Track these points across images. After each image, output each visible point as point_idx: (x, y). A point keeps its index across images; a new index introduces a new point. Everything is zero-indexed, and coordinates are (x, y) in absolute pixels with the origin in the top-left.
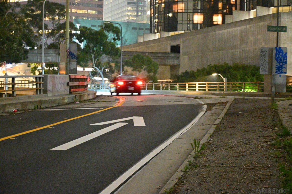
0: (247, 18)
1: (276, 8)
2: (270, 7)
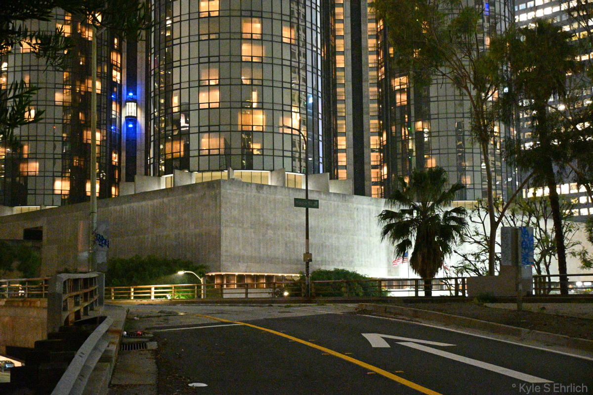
0: (156, 188)
1: (200, 174)
2: (192, 172)
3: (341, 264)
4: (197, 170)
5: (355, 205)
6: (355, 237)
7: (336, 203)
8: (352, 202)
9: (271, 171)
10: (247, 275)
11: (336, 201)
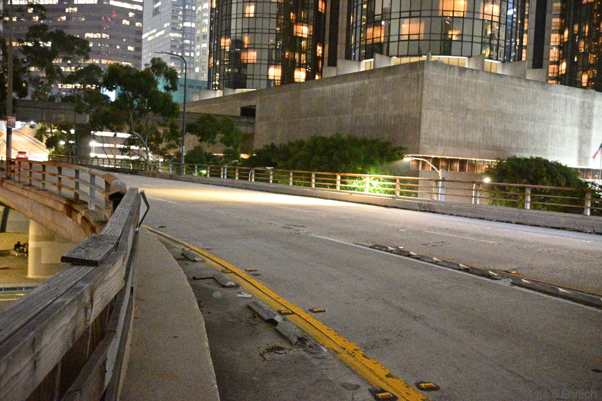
0: (356, 71)
1: (399, 59)
2: (391, 56)
3: (534, 152)
4: (396, 54)
5: (553, 94)
6: (551, 126)
7: (535, 90)
8: (551, 91)
9: (469, 57)
10: (442, 158)
11: (535, 89)
